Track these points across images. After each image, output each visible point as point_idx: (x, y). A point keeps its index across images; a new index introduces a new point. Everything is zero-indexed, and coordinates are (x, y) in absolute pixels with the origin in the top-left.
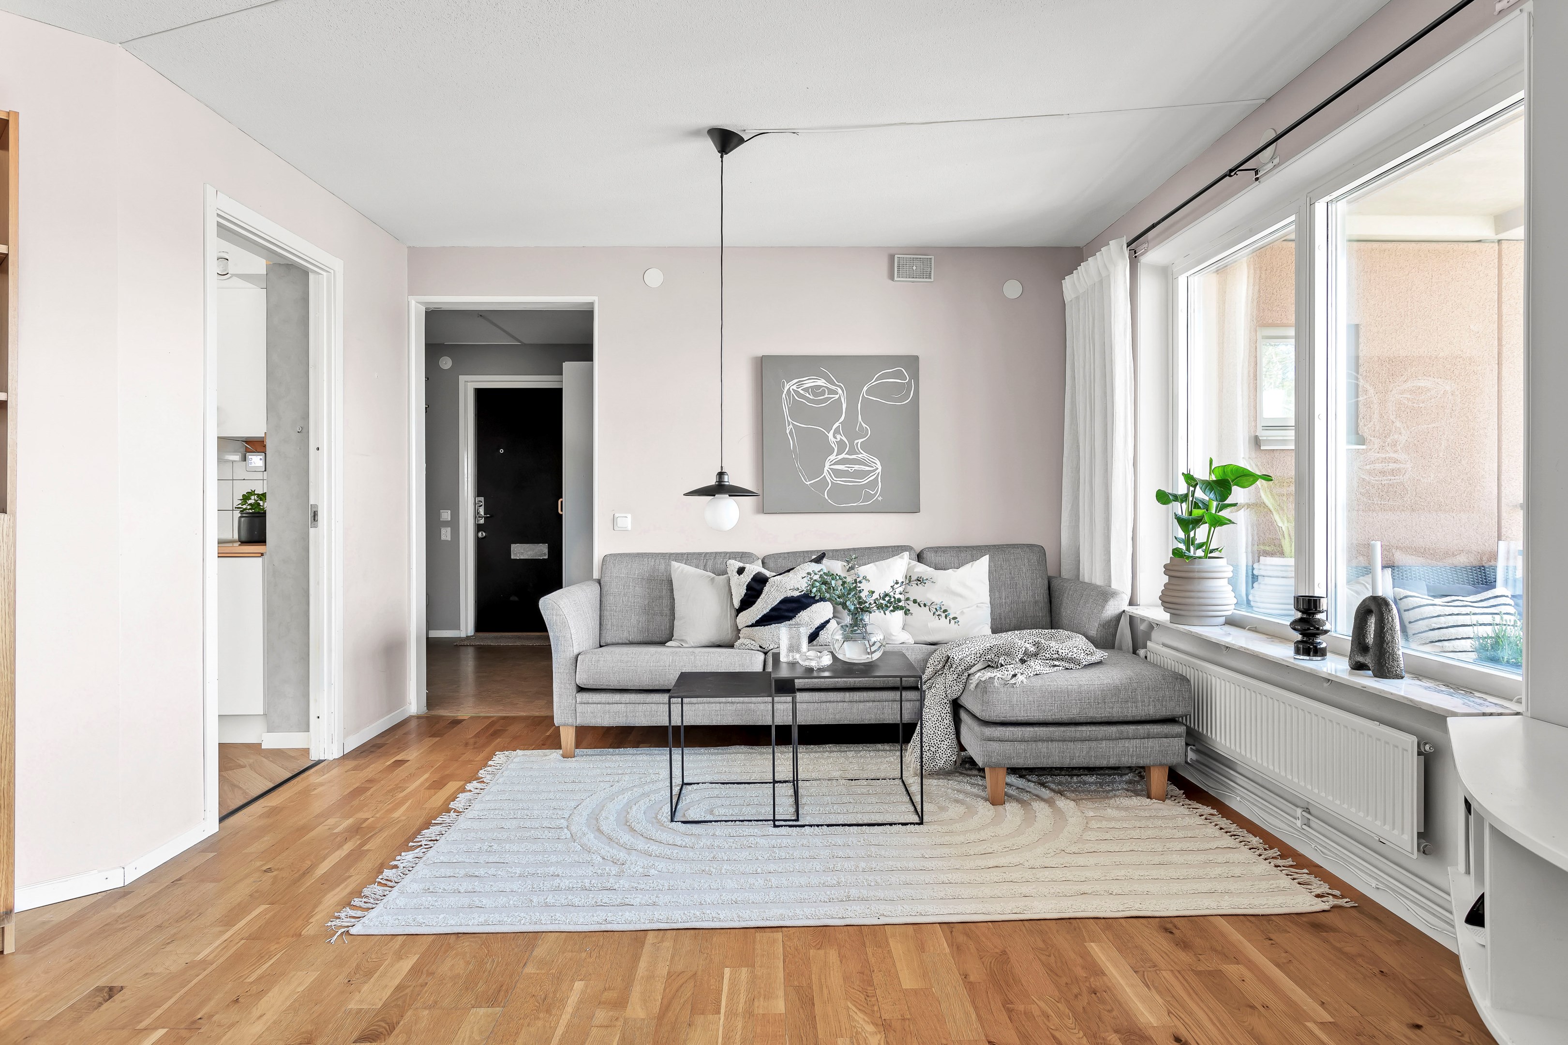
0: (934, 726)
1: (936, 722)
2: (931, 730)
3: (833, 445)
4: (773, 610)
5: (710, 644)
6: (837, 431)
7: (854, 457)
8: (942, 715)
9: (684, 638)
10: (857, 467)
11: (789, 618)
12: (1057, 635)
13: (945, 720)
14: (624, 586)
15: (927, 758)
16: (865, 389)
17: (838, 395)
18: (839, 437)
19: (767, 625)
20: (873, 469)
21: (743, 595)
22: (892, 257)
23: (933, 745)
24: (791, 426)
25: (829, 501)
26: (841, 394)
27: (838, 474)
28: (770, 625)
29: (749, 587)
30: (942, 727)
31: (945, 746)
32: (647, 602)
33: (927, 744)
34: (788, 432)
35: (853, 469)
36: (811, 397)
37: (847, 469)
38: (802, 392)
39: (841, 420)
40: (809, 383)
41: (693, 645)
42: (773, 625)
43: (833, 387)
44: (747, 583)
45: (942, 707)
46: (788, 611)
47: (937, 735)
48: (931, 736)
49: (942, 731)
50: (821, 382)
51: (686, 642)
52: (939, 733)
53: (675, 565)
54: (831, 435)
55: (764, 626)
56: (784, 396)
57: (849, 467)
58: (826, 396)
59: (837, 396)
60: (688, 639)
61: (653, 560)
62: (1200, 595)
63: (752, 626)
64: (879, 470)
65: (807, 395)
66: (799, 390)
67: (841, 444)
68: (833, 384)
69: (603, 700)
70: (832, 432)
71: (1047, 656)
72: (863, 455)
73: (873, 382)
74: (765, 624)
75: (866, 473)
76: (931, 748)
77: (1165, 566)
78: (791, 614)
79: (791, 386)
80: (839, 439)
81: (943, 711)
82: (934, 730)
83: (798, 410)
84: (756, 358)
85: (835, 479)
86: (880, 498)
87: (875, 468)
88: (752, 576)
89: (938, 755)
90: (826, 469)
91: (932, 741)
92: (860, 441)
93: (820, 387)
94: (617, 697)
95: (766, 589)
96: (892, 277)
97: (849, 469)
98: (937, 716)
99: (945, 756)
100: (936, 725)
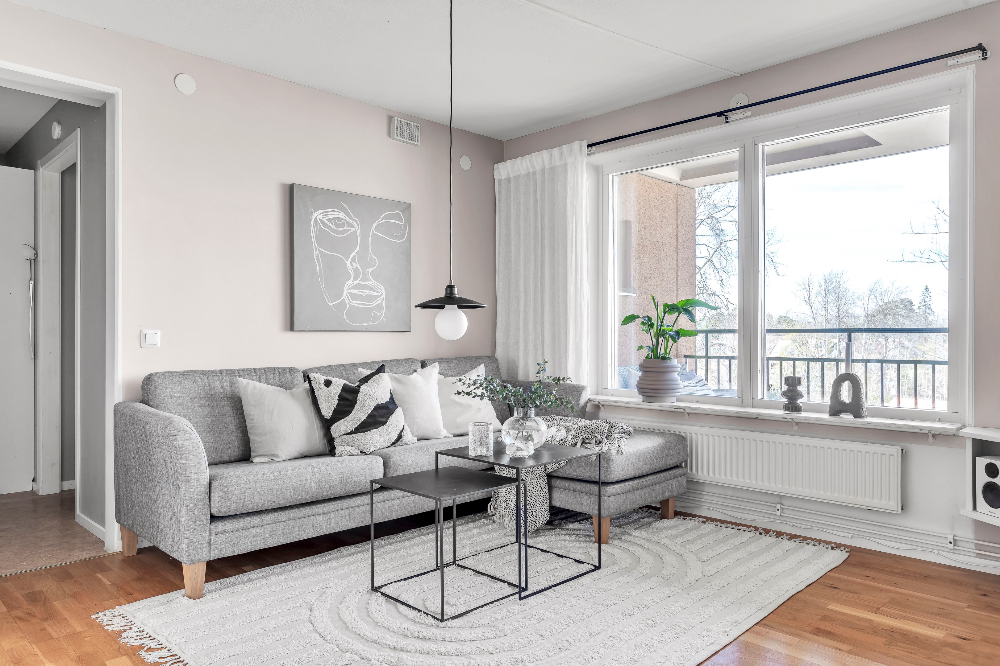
0: (535, 495)
1: (537, 492)
2: (533, 499)
3: (350, 272)
4: (369, 417)
5: (300, 456)
6: (353, 260)
7: (365, 283)
8: (542, 486)
9: (274, 453)
10: (368, 292)
11: (383, 423)
12: (552, 419)
13: (544, 489)
14: (182, 406)
15: (531, 522)
16: (374, 225)
17: (355, 228)
18: (354, 265)
19: (367, 431)
20: (378, 294)
21: (335, 406)
22: (390, 119)
23: (535, 510)
24: (318, 252)
25: (347, 321)
26: (356, 228)
27: (354, 297)
28: (369, 430)
29: (341, 398)
30: (542, 495)
31: (543, 510)
32: (210, 421)
33: (530, 511)
34: (315, 256)
35: (365, 293)
36: (334, 227)
37: (361, 293)
38: (326, 222)
39: (356, 251)
40: (333, 215)
41: (284, 459)
42: (372, 431)
43: (351, 221)
44: (338, 394)
45: (542, 480)
46: (382, 416)
47: (538, 502)
48: (534, 504)
49: (542, 498)
50: (341, 215)
51: (277, 456)
52: (540, 500)
53: (243, 381)
54: (348, 263)
55: (364, 432)
56: (312, 223)
57: (362, 292)
58: (346, 228)
59: (353, 229)
60: (279, 453)
61: (206, 378)
62: (666, 383)
63: (352, 433)
64: (384, 296)
65: (331, 225)
66: (324, 220)
67: (356, 270)
68: (351, 218)
69: (241, 526)
70: (350, 260)
71: (618, 430)
72: (372, 282)
73: (380, 221)
74: (364, 430)
75: (374, 298)
76: (534, 513)
77: (640, 365)
78: (383, 420)
79: (318, 215)
80: (355, 267)
81: (542, 482)
82: (536, 498)
83: (323, 238)
84: (284, 185)
85: (352, 301)
86: (384, 320)
87: (381, 294)
88: (341, 387)
89: (538, 518)
90: (345, 292)
91: (534, 507)
92: (371, 270)
93: (340, 219)
94: (255, 520)
95: (360, 397)
96: (390, 134)
97: (362, 293)
98: (538, 487)
99: (542, 517)
100: (537, 495)
